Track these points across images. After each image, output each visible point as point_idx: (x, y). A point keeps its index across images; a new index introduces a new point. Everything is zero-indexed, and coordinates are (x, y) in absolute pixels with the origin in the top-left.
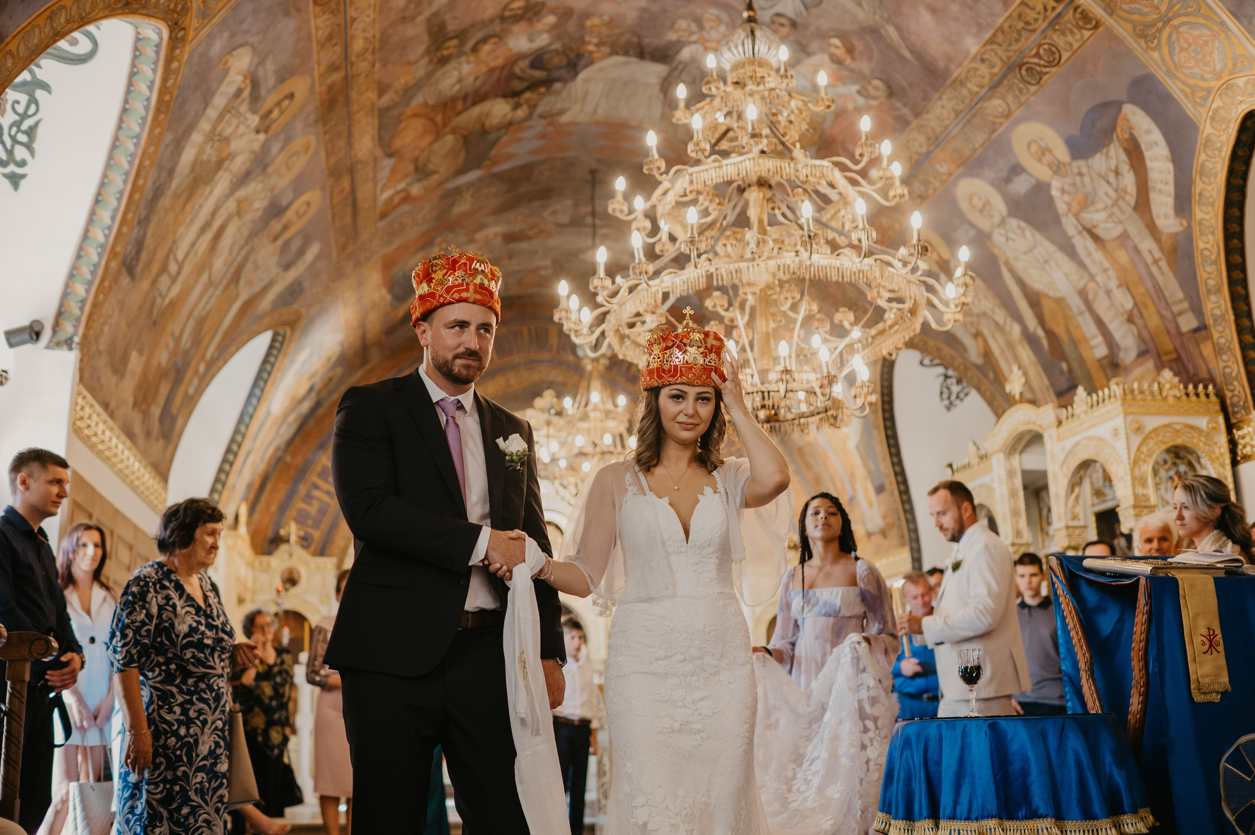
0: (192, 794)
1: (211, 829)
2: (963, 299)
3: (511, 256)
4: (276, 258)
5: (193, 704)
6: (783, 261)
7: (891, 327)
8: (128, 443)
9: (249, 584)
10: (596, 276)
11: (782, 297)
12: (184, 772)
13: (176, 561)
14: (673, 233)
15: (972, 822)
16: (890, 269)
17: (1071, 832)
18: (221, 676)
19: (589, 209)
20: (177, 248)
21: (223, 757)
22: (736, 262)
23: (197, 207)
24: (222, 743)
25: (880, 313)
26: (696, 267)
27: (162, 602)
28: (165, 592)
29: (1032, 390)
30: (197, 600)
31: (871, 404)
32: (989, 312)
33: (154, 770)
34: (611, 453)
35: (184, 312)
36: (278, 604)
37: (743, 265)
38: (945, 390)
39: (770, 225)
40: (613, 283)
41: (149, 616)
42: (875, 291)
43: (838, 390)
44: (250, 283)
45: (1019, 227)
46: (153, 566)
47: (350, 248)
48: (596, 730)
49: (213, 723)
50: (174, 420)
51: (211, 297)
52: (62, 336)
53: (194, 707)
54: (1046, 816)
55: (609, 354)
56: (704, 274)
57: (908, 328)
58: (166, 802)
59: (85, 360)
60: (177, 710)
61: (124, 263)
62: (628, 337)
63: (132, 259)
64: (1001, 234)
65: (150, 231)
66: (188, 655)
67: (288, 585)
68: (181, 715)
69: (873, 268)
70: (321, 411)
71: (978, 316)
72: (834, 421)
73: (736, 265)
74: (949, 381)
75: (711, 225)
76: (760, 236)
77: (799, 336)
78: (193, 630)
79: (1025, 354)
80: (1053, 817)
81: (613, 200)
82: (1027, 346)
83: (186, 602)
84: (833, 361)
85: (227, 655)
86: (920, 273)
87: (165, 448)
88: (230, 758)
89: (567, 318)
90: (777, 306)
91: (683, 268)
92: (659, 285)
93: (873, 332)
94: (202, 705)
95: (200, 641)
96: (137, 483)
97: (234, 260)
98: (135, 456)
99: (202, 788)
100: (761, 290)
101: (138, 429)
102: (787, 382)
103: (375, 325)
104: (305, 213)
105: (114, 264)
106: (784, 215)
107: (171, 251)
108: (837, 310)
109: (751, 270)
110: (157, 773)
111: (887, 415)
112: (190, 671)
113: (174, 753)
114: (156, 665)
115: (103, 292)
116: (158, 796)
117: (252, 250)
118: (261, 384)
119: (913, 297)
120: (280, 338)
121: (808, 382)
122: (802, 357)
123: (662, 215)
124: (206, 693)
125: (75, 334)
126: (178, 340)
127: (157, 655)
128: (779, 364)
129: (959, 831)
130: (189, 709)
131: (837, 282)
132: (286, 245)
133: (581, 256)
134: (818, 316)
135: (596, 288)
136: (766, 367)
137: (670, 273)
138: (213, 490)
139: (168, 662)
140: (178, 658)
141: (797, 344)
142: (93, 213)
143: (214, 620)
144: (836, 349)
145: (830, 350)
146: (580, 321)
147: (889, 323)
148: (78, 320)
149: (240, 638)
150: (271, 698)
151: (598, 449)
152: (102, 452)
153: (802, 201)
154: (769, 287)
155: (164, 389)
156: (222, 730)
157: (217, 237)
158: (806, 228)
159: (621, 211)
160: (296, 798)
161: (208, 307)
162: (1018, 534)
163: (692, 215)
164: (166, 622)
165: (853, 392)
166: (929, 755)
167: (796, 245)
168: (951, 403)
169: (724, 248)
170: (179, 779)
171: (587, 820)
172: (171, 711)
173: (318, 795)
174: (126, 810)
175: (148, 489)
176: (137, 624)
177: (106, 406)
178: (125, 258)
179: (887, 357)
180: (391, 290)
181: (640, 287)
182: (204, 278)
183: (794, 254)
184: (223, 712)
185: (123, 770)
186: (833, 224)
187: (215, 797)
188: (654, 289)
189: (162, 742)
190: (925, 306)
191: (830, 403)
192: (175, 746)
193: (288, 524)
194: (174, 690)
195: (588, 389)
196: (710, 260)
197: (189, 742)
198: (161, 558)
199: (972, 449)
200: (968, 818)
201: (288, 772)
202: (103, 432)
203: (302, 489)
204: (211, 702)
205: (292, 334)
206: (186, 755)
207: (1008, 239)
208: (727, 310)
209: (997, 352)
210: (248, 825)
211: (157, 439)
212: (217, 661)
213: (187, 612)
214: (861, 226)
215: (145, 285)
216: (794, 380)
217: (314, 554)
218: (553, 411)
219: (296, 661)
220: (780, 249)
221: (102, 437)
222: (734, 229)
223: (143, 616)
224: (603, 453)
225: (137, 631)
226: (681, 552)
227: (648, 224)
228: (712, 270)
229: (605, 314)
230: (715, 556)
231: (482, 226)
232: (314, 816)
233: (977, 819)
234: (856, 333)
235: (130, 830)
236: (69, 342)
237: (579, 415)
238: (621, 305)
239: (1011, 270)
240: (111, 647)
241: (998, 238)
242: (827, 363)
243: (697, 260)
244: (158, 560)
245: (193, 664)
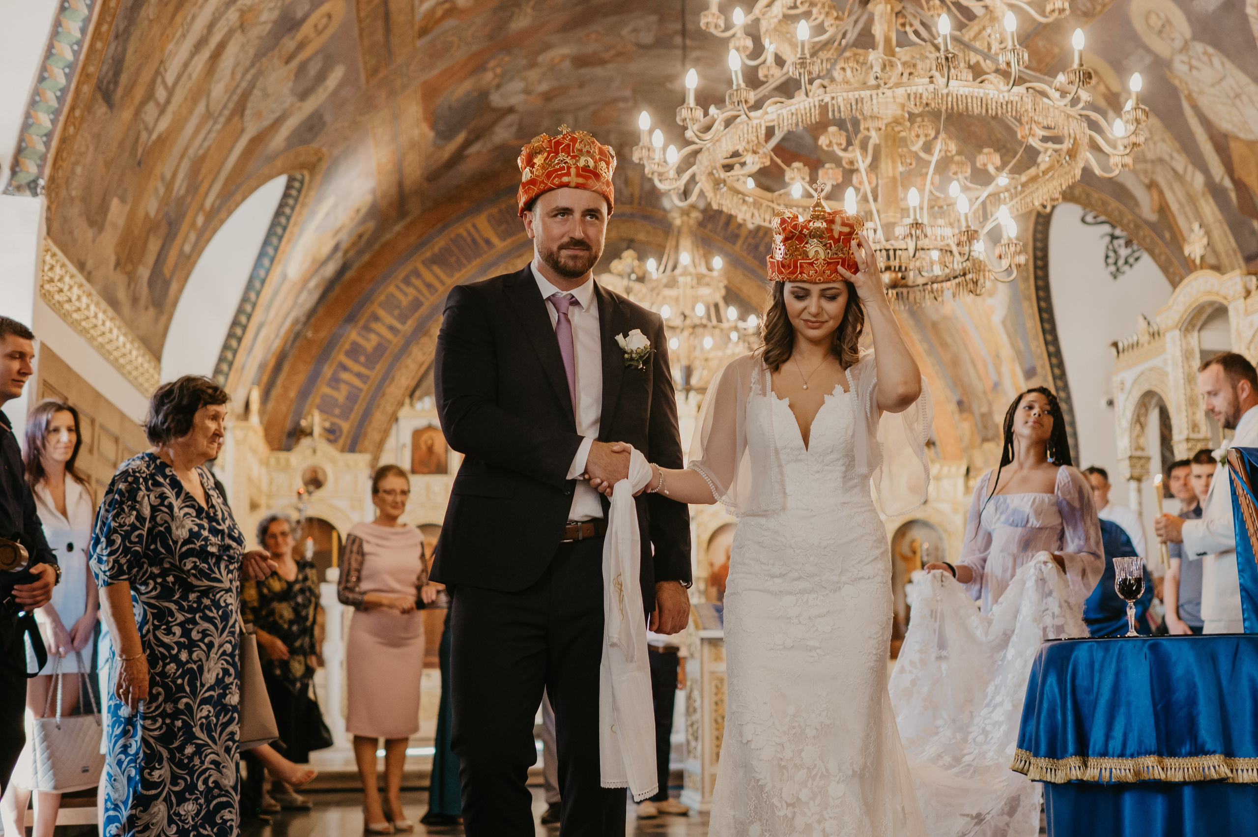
0: (197, 731)
1: (221, 772)
2: (1133, 139)
3: (582, 85)
4: (290, 84)
5: (196, 623)
6: (914, 88)
7: (1045, 173)
8: (111, 312)
9: (264, 486)
10: (685, 106)
11: (913, 134)
12: (187, 704)
13: (171, 452)
14: (780, 54)
15: (1127, 759)
16: (1045, 100)
17: (1242, 770)
18: (229, 590)
19: (678, 26)
20: (166, 70)
21: (234, 687)
22: (856, 89)
23: (189, 18)
24: (232, 671)
25: (1032, 154)
26: (807, 95)
27: (156, 502)
28: (159, 490)
29: (1215, 252)
30: (198, 500)
31: (1019, 266)
32: (1167, 158)
33: (150, 702)
34: (705, 326)
35: (177, 150)
36: (299, 510)
37: (865, 94)
38: (1111, 254)
39: (900, 44)
40: (706, 114)
41: (140, 518)
42: (1027, 127)
43: (979, 248)
44: (259, 115)
45: (1205, 53)
46: (143, 458)
47: (383, 73)
48: (685, 658)
49: (221, 646)
50: (167, 284)
51: (209, 132)
52: (23, 178)
53: (197, 628)
54: (1214, 752)
55: (702, 205)
56: (817, 104)
57: (1066, 173)
58: (166, 739)
59: (53, 208)
60: (177, 630)
61: (99, 88)
62: (725, 182)
63: (109, 83)
64: (1183, 62)
65: (131, 49)
66: (189, 566)
67: (311, 488)
68: (181, 637)
69: (1024, 98)
70: (348, 275)
71: (1152, 162)
72: (974, 288)
73: (857, 94)
74: (1116, 242)
75: (827, 44)
76: (886, 58)
77: (932, 183)
78: (193, 536)
79: (1209, 209)
80: (1221, 753)
81: (706, 12)
82: (1211, 200)
83: (184, 502)
84: (974, 213)
85: (236, 565)
86: (1081, 105)
87: (157, 320)
88: (241, 688)
89: (649, 157)
90: (907, 146)
91: (791, 96)
92: (761, 117)
93: (1024, 178)
94: (206, 625)
95: (203, 549)
96: (122, 361)
97: (238, 86)
98: (119, 328)
99: (209, 723)
100: (886, 126)
101: (122, 295)
102: (917, 238)
103: (414, 171)
104: (325, 27)
105: (86, 89)
106: (916, 33)
107: (157, 73)
108: (980, 152)
109: (875, 101)
110: (154, 705)
111: (1040, 283)
112: (191, 584)
113: (174, 682)
114: (149, 578)
115: (74, 124)
116: (156, 733)
117: (260, 73)
118: (275, 240)
119: (1072, 135)
120: (297, 185)
121: (943, 238)
122: (936, 208)
123: (767, 30)
124: (211, 611)
125: (40, 175)
126: (169, 186)
127: (151, 565)
128: (908, 216)
129: (1111, 769)
130: (192, 629)
131: (979, 117)
132: (302, 68)
133: (669, 85)
134: (957, 158)
135: (684, 120)
136: (892, 220)
137: (776, 103)
138: (217, 371)
139: (164, 574)
140: (177, 569)
141: (931, 192)
142: (57, 24)
143: (219, 524)
144: (977, 199)
145: (970, 200)
146: (665, 161)
147: (1043, 167)
148: (43, 158)
149: (252, 544)
150: (291, 623)
151: (688, 322)
152: (78, 322)
153: (939, 15)
154: (897, 121)
155: (154, 246)
156: (232, 655)
157: (216, 56)
158: (942, 48)
159: (716, 26)
160: (324, 741)
161: (206, 144)
162: (1195, 427)
163: (803, 31)
164: (161, 525)
165: (997, 253)
166: (1079, 681)
167: (930, 70)
168: (1118, 270)
169: (842, 72)
170: (181, 712)
171: (673, 766)
172: (169, 632)
173: (351, 736)
174: (118, 749)
175: (136, 368)
176: (125, 528)
177: (81, 266)
178: (100, 81)
179: (1040, 209)
180: (433, 126)
181: (738, 120)
182: (201, 108)
183: (928, 80)
184: (232, 633)
185: (112, 703)
186: (977, 44)
187: (224, 734)
188: (755, 122)
189: (159, 668)
190: (1087, 147)
191: (968, 264)
192: (175, 673)
193: (310, 413)
194: (173, 607)
195: (677, 247)
196: (825, 87)
197: (192, 669)
198: (153, 449)
199: (1143, 324)
200: (1122, 755)
201: (312, 711)
202: (79, 298)
203: (327, 371)
204: (218, 621)
205: (311, 181)
206: (189, 685)
207: (1191, 67)
208: (845, 150)
209: (1174, 207)
210: (266, 771)
211: (146, 308)
212: (224, 573)
213: (185, 515)
214: (1010, 47)
215: (126, 115)
216: (926, 236)
217: (343, 451)
218: (633, 277)
219: (323, 579)
220: (910, 74)
221: (77, 304)
222: (854, 49)
223: (133, 518)
224: (694, 327)
225: (126, 537)
226: (800, 460)
227: (749, 43)
228: (827, 99)
229: (696, 152)
230: (841, 462)
231: (547, 47)
232: (346, 762)
233: (1132, 756)
234: (1003, 180)
235: (123, 773)
236: (32, 185)
237: (665, 281)
238: (716, 141)
239: (1195, 107)
240: (95, 556)
241: (1180, 67)
242: (966, 216)
243: (808, 87)
244: (149, 451)
245: (195, 575)
